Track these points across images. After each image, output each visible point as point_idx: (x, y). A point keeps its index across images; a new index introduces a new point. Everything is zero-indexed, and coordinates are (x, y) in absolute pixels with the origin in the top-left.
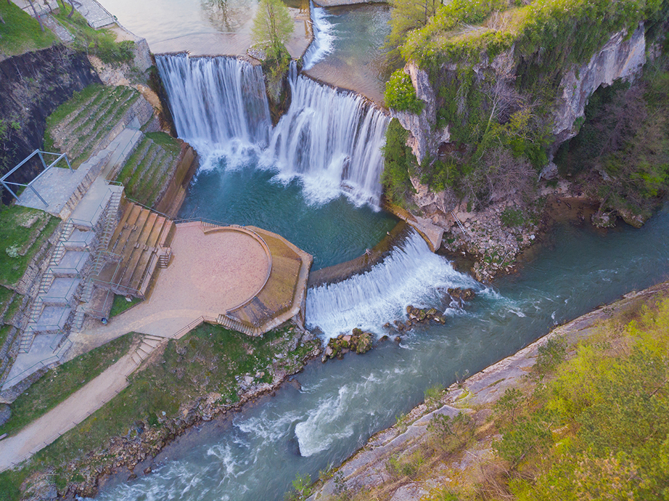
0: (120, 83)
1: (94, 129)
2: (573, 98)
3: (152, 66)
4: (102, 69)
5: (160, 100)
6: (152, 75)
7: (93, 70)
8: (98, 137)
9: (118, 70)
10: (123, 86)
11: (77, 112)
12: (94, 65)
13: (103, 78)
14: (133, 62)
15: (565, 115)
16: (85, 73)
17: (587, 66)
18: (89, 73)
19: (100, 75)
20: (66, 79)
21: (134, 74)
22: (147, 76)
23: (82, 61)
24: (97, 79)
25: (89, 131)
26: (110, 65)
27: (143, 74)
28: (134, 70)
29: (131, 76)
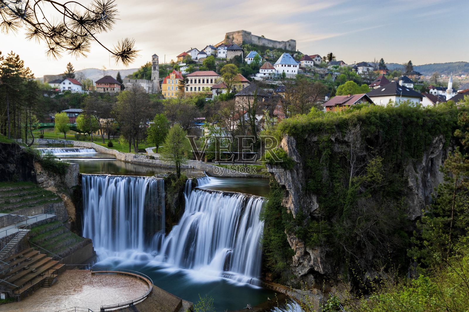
0: (50, 189)
1: (20, 202)
2: (418, 187)
3: (77, 186)
4: (40, 172)
5: (76, 212)
6: (75, 191)
7: (34, 171)
8: (20, 207)
9: (52, 178)
10: (51, 192)
11: (11, 189)
12: (35, 169)
13: (40, 179)
14: (65, 177)
15: (415, 202)
16: (27, 171)
17: (421, 162)
18: (30, 173)
19: (38, 176)
20: (12, 167)
21: (62, 186)
22: (72, 191)
23: (28, 162)
24: (33, 178)
25: (15, 201)
26: (47, 172)
27: (68, 188)
28: (63, 183)
29: (60, 186)
